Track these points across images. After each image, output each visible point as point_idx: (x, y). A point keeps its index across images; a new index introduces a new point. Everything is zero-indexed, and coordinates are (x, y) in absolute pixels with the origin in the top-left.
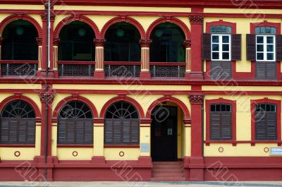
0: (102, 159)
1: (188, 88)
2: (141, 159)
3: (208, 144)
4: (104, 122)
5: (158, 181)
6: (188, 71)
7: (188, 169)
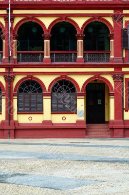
0: (50, 122)
1: (112, 70)
2: (78, 122)
3: (127, 111)
4: (51, 95)
5: (91, 138)
6: (112, 57)
7: (112, 129)
